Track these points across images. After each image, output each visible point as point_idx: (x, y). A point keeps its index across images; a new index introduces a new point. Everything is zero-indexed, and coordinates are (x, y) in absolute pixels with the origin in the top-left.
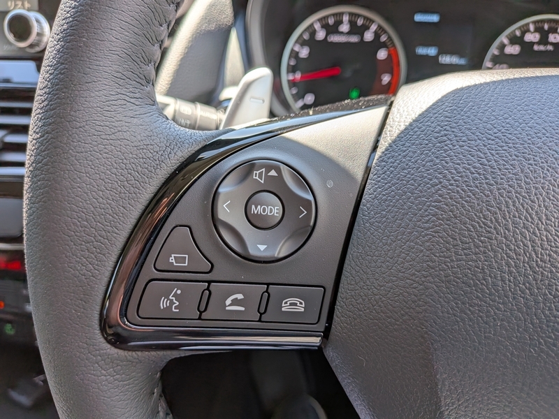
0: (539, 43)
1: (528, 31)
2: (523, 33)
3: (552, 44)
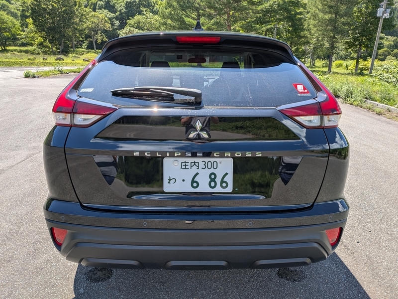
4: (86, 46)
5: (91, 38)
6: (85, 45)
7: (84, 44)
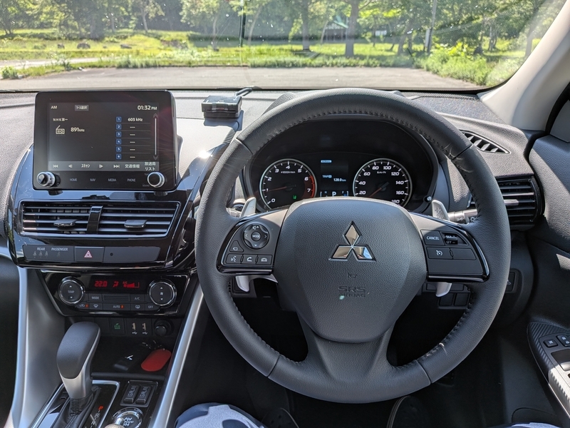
0: (379, 170)
1: (374, 165)
2: (371, 167)
3: (385, 170)
4: (134, 25)
5: (140, 11)
6: (132, 24)
7: (131, 22)
